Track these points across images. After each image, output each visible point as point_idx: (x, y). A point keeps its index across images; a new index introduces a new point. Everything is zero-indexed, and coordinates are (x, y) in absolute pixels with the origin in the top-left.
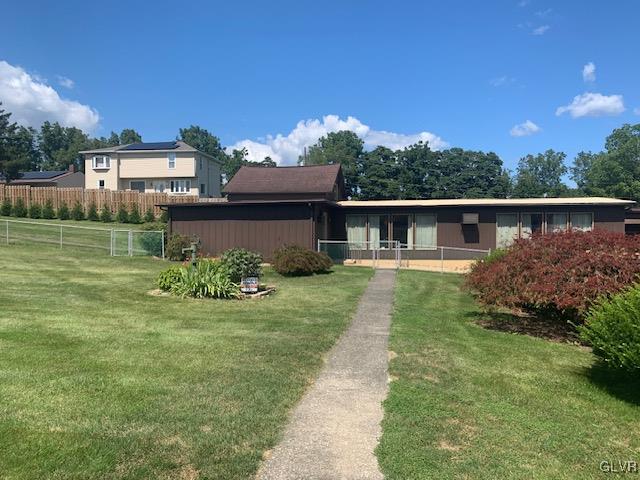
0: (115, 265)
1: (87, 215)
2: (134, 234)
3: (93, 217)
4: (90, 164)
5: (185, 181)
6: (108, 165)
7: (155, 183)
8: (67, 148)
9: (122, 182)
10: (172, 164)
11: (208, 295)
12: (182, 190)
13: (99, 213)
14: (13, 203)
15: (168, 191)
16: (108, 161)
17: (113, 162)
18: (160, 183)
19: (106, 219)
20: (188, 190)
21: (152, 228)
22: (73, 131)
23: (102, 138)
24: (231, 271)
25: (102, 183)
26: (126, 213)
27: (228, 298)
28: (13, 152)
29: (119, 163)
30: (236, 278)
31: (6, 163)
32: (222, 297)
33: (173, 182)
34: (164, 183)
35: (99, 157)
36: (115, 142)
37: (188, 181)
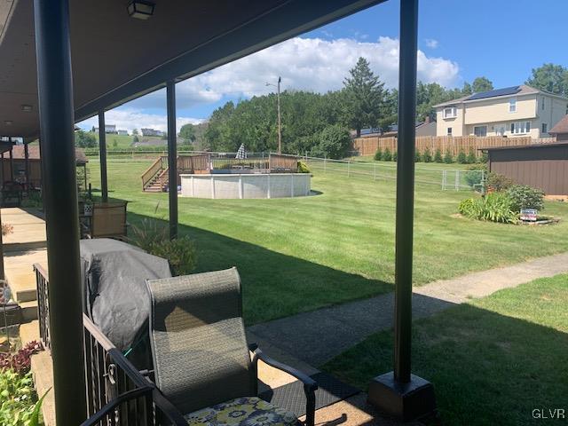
0: (442, 197)
1: (433, 158)
2: (460, 173)
3: (439, 160)
4: (440, 115)
5: (526, 122)
6: (455, 114)
7: (496, 126)
8: (428, 101)
9: (467, 127)
10: (513, 108)
11: (490, 219)
12: (522, 131)
13: (443, 156)
14: (383, 151)
15: (508, 133)
16: (455, 112)
17: (460, 112)
18: (501, 126)
19: (449, 161)
20: (528, 131)
21: (475, 168)
22: (433, 87)
23: (456, 89)
24: (511, 202)
25: (450, 130)
26: (464, 155)
27: (505, 222)
28: (385, 113)
29: (464, 112)
30: (515, 208)
31: (381, 121)
32: (500, 221)
33: (512, 125)
34: (505, 126)
35: (448, 109)
36: (468, 91)
37: (528, 123)
